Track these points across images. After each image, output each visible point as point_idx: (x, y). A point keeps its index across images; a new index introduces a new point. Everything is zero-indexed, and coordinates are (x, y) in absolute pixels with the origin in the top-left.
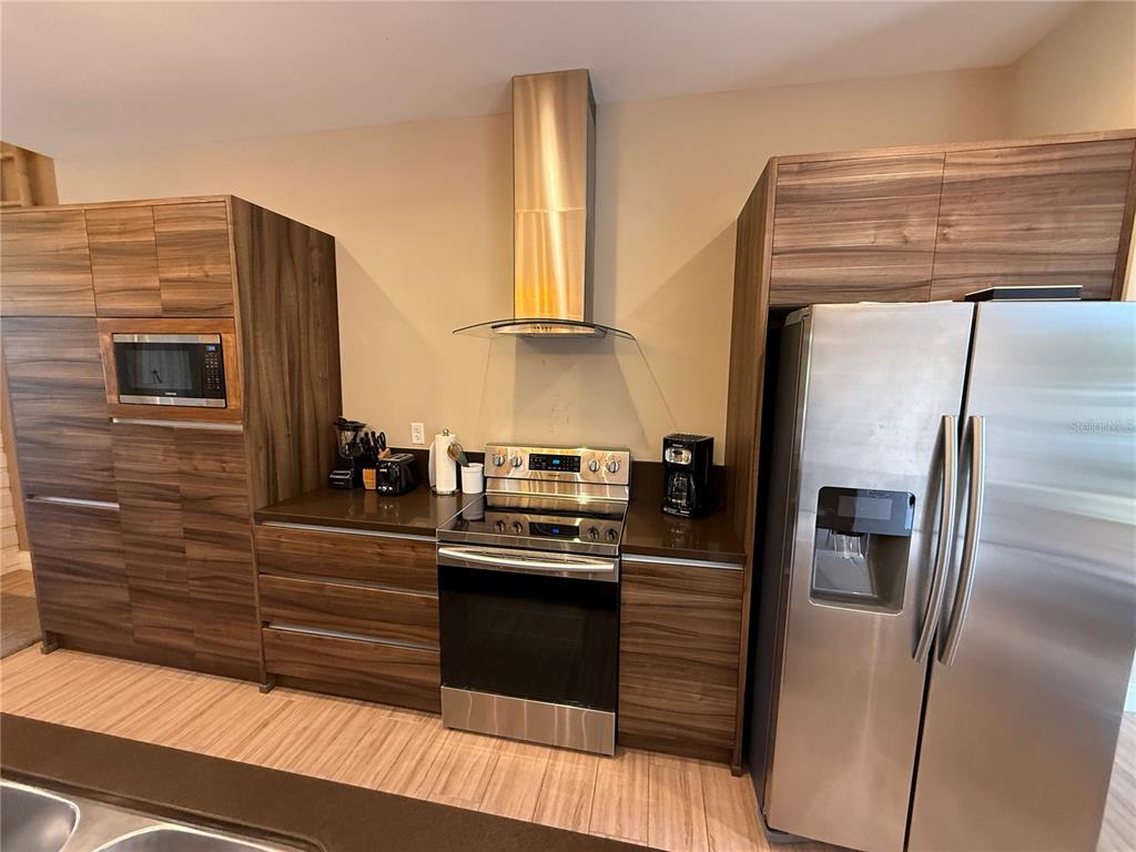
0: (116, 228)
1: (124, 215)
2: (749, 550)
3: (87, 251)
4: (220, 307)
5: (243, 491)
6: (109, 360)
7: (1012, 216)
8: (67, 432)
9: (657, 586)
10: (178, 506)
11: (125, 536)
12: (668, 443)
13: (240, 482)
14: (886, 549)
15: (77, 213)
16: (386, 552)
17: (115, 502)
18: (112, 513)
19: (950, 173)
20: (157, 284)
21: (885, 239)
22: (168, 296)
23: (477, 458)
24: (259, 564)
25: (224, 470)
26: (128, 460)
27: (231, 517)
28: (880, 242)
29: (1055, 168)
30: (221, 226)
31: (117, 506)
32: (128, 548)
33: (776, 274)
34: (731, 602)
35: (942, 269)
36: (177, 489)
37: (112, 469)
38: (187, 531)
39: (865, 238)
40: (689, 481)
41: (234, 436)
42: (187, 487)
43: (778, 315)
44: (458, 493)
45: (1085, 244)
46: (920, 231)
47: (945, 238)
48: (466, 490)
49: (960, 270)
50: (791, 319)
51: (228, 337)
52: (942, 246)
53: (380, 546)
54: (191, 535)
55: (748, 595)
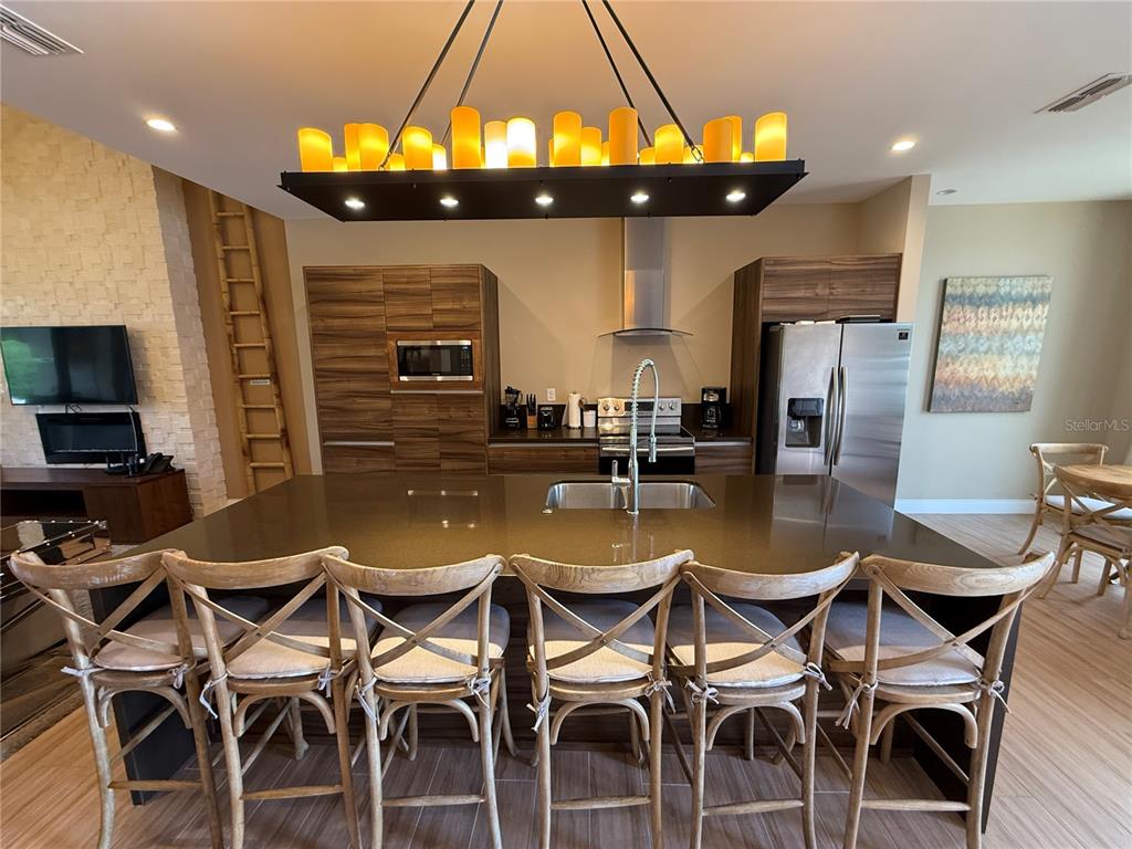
0: (405, 280)
1: (411, 273)
2: (755, 436)
3: (382, 293)
4: (473, 325)
5: (482, 428)
6: (394, 357)
7: (857, 286)
8: (359, 400)
9: (712, 457)
10: (436, 439)
11: (398, 461)
12: (704, 391)
13: (478, 423)
14: (813, 421)
15: (378, 271)
16: (569, 453)
17: (391, 440)
18: (391, 447)
19: (834, 267)
20: (430, 312)
21: (809, 294)
22: (437, 319)
23: (594, 407)
24: (489, 468)
25: (470, 416)
26: (404, 414)
27: (473, 443)
28: (807, 295)
29: (870, 267)
30: (476, 281)
31: (392, 444)
32: (399, 468)
33: (765, 308)
34: (744, 460)
35: (831, 307)
36: (437, 430)
37: (392, 421)
38: (441, 453)
39: (801, 293)
40: (717, 411)
41: (477, 396)
42: (442, 428)
43: (766, 326)
44: (582, 428)
45: (882, 297)
46: (822, 291)
47: (832, 294)
48: (586, 425)
49: (837, 307)
50: (773, 329)
51: (477, 341)
52: (831, 297)
53: (566, 451)
54: (444, 456)
55: (754, 457)
